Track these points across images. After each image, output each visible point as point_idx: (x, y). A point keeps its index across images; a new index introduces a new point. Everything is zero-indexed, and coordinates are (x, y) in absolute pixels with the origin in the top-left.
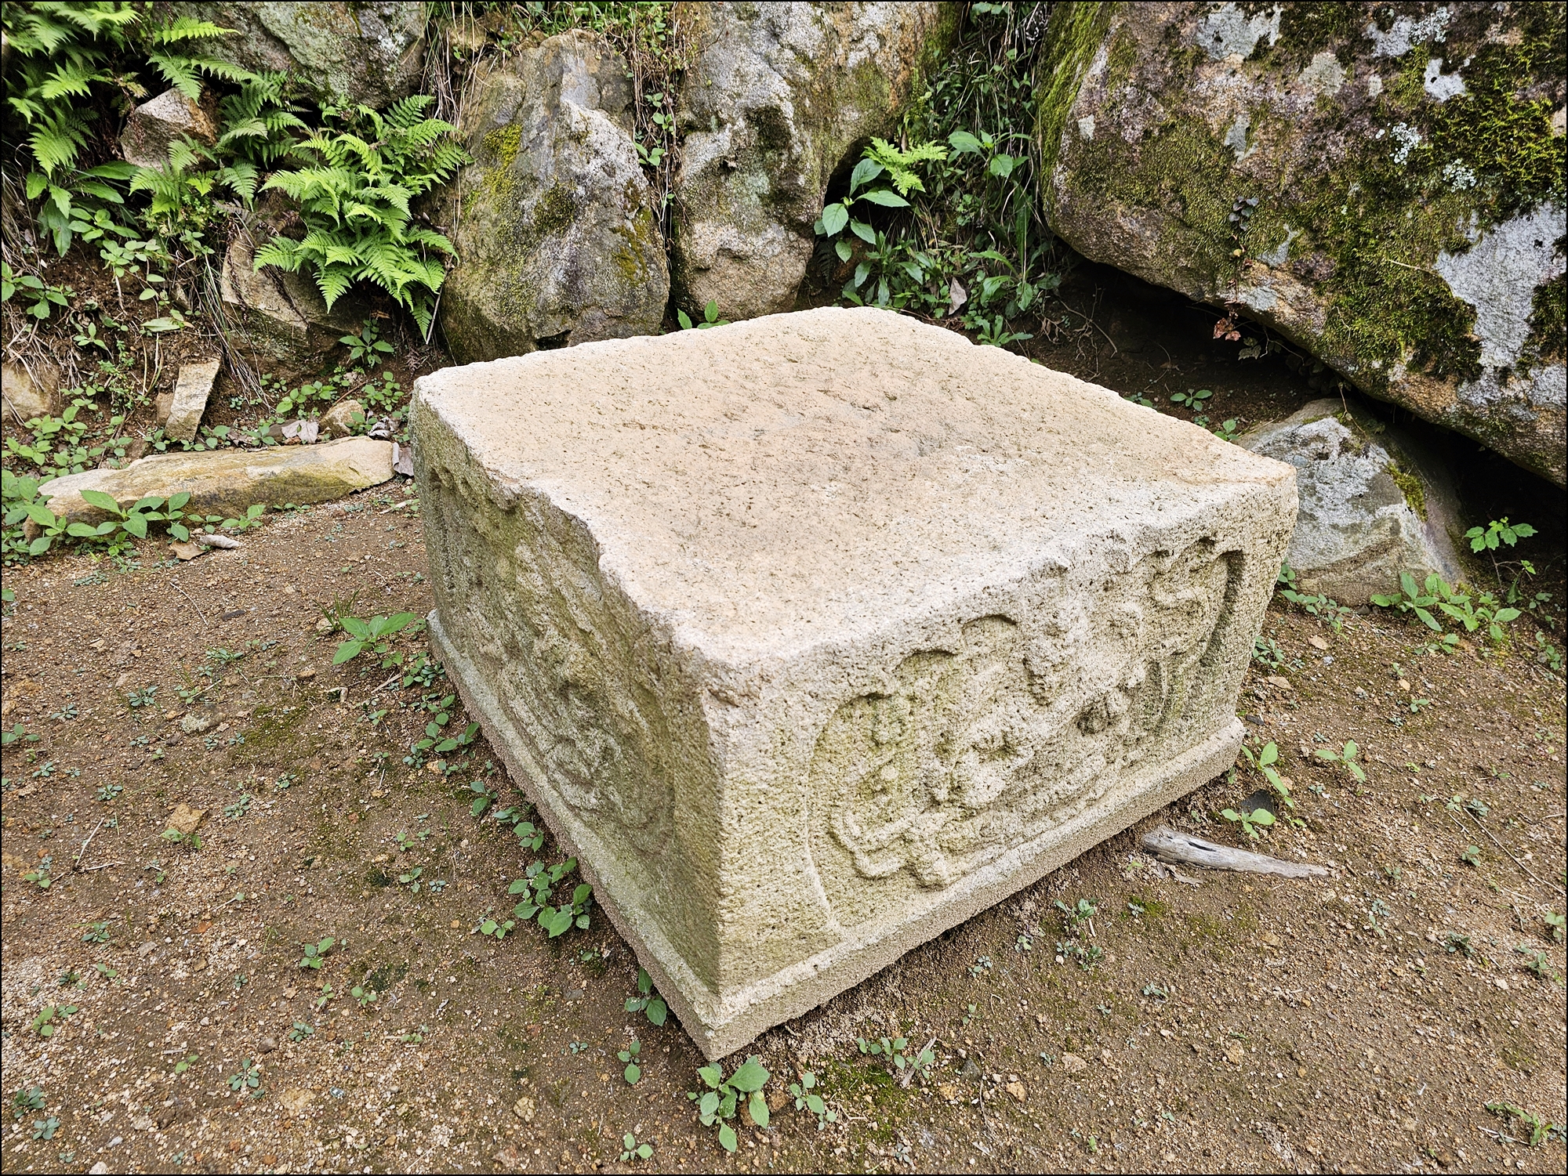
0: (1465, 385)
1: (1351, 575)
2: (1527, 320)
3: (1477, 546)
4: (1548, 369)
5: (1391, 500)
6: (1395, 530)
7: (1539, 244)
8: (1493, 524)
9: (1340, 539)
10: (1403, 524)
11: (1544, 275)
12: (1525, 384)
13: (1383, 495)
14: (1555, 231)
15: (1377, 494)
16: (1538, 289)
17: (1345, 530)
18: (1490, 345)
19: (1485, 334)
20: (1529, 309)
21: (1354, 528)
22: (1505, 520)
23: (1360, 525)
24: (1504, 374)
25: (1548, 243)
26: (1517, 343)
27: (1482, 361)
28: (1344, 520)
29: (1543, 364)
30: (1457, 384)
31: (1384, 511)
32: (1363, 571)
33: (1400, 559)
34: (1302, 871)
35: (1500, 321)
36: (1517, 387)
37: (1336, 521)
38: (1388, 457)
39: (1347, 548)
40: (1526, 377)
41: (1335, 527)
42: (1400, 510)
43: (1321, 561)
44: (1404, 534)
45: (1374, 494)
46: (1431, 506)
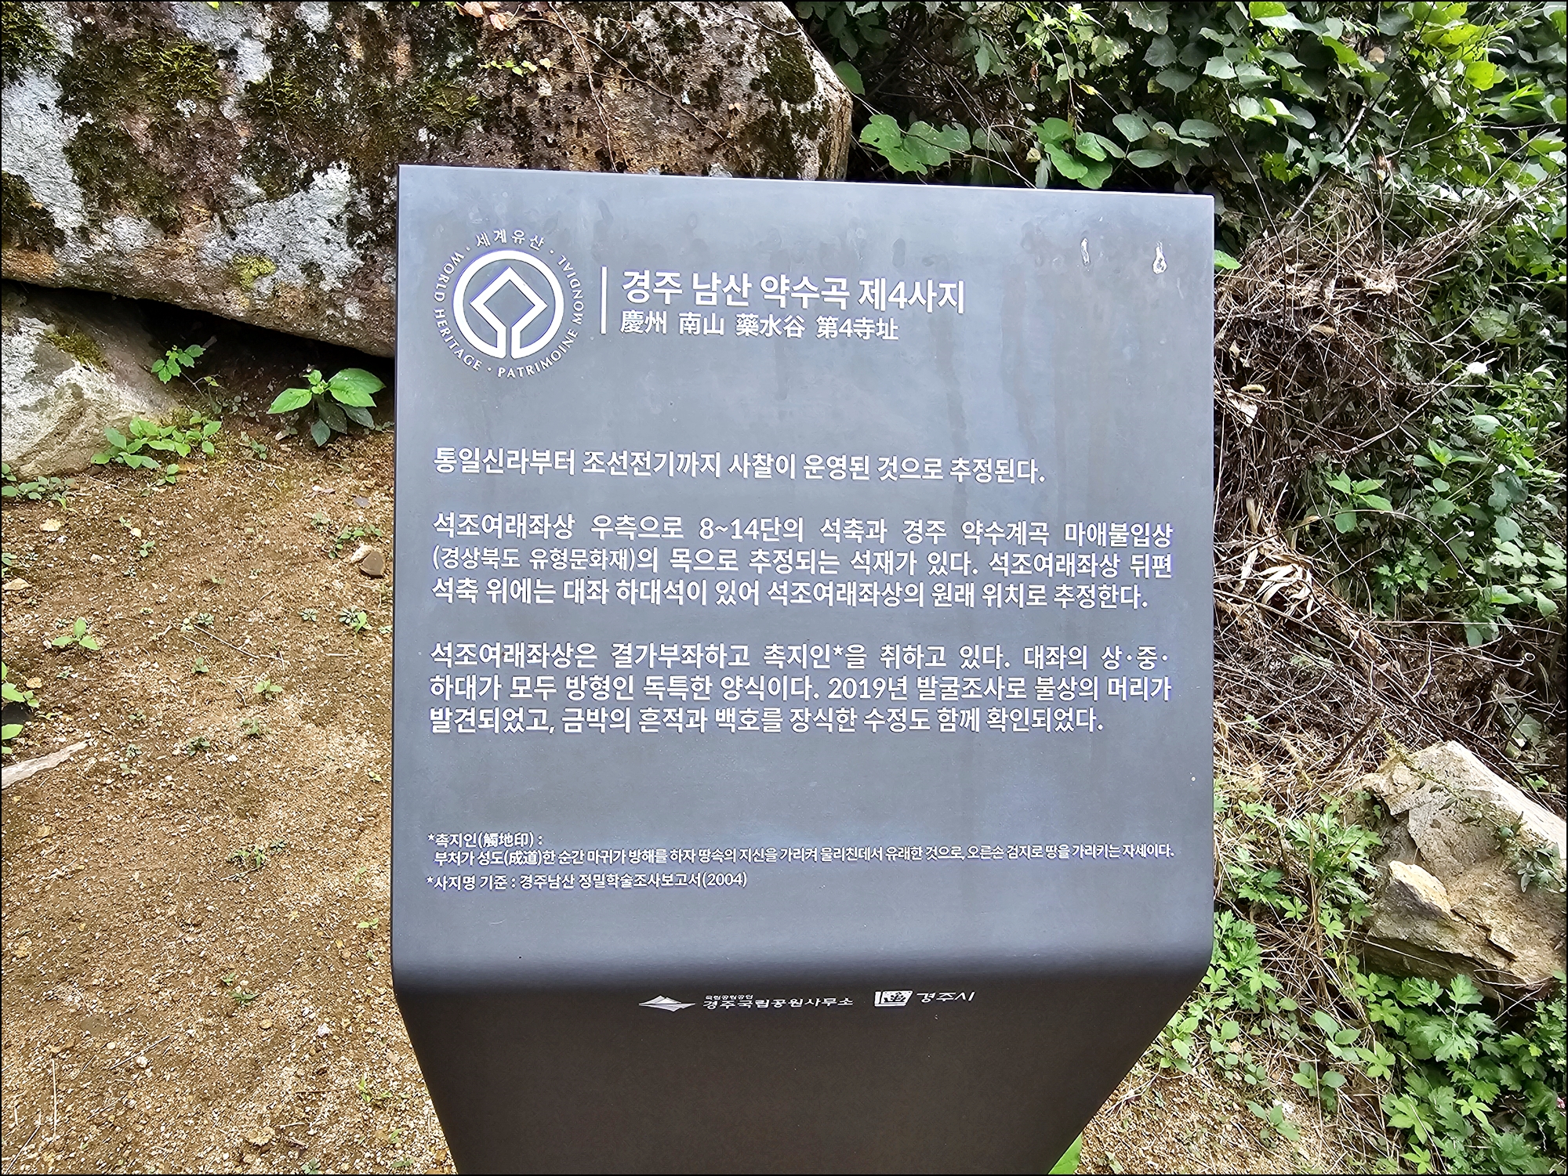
0: (57, 250)
1: (62, 446)
2: (74, 181)
3: (165, 378)
4: (116, 221)
5: (62, 367)
6: (78, 393)
7: (44, 107)
8: (168, 353)
9: (34, 418)
10: (84, 385)
11: (63, 137)
12: (107, 238)
13: (52, 365)
14: (52, 93)
15: (47, 365)
16: (65, 150)
17: (35, 408)
18: (57, 210)
19: (47, 200)
20: (69, 172)
21: (42, 404)
22: (175, 348)
23: (46, 399)
24: (83, 233)
25: (51, 105)
26: (78, 204)
27: (59, 225)
28: (31, 400)
29: (111, 218)
30: (51, 251)
31: (62, 379)
32: (71, 439)
33: (99, 416)
34: (63, 755)
35: (52, 186)
36: (101, 242)
37: (23, 402)
38: (43, 326)
39: (44, 425)
40: (103, 232)
41: (24, 408)
42: (76, 373)
43: (26, 446)
44: (89, 395)
45: (44, 367)
46: (113, 353)
